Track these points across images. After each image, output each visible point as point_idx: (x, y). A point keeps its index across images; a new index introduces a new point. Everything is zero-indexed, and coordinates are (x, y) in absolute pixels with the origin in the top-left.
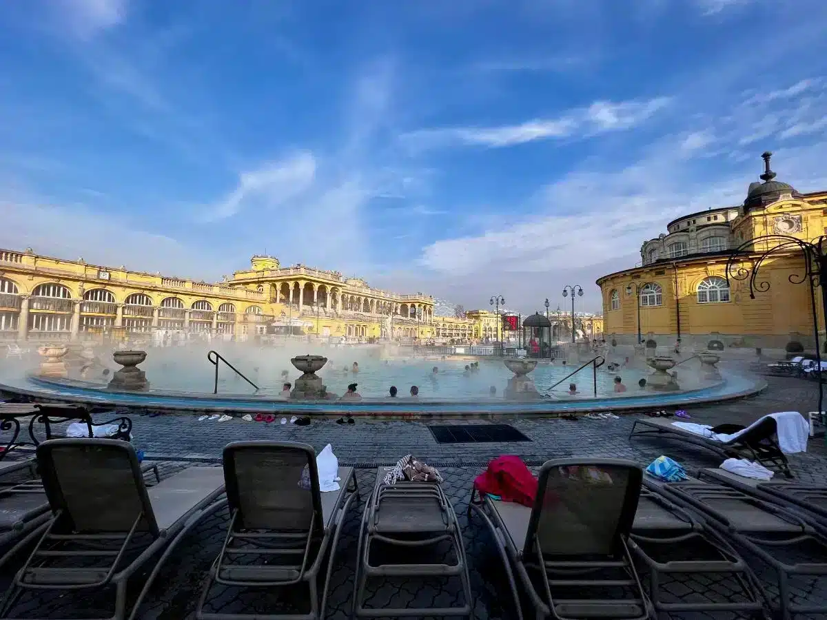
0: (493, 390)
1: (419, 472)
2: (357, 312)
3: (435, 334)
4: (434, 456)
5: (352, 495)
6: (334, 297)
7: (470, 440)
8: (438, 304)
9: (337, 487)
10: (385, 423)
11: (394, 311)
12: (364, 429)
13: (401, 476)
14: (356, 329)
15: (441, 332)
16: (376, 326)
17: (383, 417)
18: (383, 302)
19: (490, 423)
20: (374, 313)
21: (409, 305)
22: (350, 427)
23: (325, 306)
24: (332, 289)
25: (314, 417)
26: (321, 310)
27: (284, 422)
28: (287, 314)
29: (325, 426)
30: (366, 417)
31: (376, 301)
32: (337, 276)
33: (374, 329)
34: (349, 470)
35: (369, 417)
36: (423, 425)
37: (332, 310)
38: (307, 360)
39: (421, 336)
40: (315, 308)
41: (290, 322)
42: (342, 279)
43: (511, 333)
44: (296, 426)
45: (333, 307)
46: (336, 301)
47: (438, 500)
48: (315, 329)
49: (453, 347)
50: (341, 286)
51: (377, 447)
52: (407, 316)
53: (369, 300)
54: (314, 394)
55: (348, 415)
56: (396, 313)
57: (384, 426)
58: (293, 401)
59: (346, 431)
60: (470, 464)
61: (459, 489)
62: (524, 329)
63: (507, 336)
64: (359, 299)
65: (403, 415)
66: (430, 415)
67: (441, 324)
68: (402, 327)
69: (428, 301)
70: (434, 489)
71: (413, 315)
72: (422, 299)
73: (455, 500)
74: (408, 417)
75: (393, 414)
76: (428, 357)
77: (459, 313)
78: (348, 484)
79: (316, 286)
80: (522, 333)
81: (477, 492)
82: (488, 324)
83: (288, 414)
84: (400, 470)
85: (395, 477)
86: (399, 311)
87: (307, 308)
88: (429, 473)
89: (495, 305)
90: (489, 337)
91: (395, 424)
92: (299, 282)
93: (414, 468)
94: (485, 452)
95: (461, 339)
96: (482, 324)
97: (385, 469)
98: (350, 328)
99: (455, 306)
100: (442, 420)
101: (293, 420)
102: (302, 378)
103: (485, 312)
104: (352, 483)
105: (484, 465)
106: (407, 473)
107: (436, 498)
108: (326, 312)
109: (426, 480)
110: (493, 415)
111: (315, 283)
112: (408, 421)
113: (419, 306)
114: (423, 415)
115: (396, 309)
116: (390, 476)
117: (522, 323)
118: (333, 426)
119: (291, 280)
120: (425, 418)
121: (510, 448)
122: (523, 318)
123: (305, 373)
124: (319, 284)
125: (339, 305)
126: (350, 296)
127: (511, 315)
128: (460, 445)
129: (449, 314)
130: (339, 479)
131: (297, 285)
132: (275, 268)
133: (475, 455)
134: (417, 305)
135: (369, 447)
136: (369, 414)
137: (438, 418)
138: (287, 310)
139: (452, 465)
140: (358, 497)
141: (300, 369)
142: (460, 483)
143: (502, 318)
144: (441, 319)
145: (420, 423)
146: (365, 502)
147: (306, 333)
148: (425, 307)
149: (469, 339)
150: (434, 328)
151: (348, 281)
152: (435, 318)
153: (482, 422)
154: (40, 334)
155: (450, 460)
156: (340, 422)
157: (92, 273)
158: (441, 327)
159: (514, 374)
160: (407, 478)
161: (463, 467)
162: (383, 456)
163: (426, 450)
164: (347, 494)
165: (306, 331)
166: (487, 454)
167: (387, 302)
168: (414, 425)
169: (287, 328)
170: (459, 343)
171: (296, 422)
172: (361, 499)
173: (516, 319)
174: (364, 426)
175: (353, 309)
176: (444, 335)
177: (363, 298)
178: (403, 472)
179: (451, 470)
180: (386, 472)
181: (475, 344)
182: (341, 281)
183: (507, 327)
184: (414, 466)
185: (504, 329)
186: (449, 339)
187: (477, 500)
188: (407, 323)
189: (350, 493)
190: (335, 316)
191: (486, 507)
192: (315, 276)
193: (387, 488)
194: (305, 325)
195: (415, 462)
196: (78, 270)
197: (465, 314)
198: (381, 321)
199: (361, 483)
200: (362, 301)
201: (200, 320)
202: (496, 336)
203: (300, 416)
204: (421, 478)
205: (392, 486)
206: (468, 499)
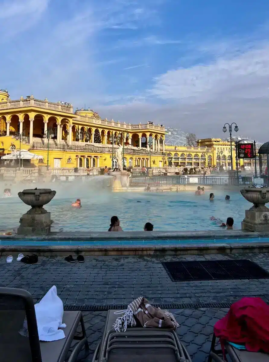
0: (230, 221)
1: (151, 316)
2: (88, 143)
3: (167, 163)
4: (169, 296)
5: (81, 342)
6: (64, 128)
7: (209, 278)
8: (170, 133)
9: (61, 335)
10: (116, 260)
11: (125, 141)
12: (94, 267)
13: (132, 323)
14: (87, 160)
15: (173, 162)
16: (108, 156)
17: (114, 253)
18: (114, 132)
19: (229, 259)
20: (105, 143)
21: (140, 135)
22: (79, 264)
23: (55, 138)
24: (62, 121)
25: (42, 254)
26: (51, 141)
27: (10, 260)
28: (17, 147)
29: (53, 264)
30: (97, 253)
31: (106, 131)
32: (67, 107)
33: (105, 160)
34: (75, 314)
35: (100, 253)
36: (156, 261)
37: (63, 142)
38: (34, 194)
39: (153, 165)
40: (46, 140)
41: (20, 155)
42: (72, 111)
43: (246, 161)
44: (23, 264)
45: (64, 138)
46: (66, 133)
47: (174, 351)
48: (45, 161)
49: (186, 176)
50: (71, 117)
51: (107, 286)
52: (138, 146)
53: (100, 130)
54: (42, 230)
55: (78, 251)
56: (127, 143)
57: (115, 263)
58: (20, 236)
59: (75, 269)
60: (207, 305)
61: (196, 334)
62: (260, 158)
63: (242, 164)
64: (90, 130)
65: (136, 250)
66: (163, 250)
67: (173, 153)
68: (134, 157)
69: (158, 130)
70: (170, 337)
71: (144, 145)
72: (153, 129)
73: (193, 348)
74: (140, 253)
75: (125, 250)
76: (161, 188)
77: (191, 141)
78: (75, 331)
79: (46, 118)
80: (258, 162)
81: (217, 339)
82: (222, 152)
83: (15, 252)
84: (131, 314)
85: (126, 324)
86: (130, 141)
87: (38, 140)
88: (163, 318)
89: (228, 133)
90: (223, 165)
91: (126, 260)
92: (29, 114)
93: (146, 312)
94: (224, 290)
95: (195, 169)
96: (216, 152)
97: (116, 312)
98: (81, 160)
99: (187, 135)
100: (177, 255)
101: (19, 259)
102: (29, 212)
103: (218, 140)
104: (80, 329)
105: (224, 306)
106: (139, 318)
107: (172, 349)
108: (56, 145)
109: (160, 326)
110: (231, 249)
111: (45, 115)
112: (141, 257)
113: (151, 135)
114: (156, 250)
115: (127, 139)
116: (120, 322)
117: (257, 151)
118: (62, 263)
119: (21, 112)
120: (158, 253)
121: (251, 286)
122: (258, 145)
123: (33, 207)
124: (49, 116)
125: (70, 137)
126: (80, 127)
127: (246, 142)
128: (197, 283)
129: (182, 143)
130: (64, 325)
131: (27, 118)
132: (5, 100)
133: (213, 295)
134: (148, 134)
135: (99, 286)
136: (100, 250)
137: (173, 253)
138: (17, 143)
139: (189, 306)
140: (86, 344)
141: (27, 203)
142: (198, 328)
143: (236, 146)
144: (173, 148)
145: (154, 260)
146: (94, 351)
147: (37, 165)
148: (156, 136)
149: (202, 168)
150: (166, 158)
151: (78, 113)
152: (167, 147)
153: (220, 257)
155: (186, 301)
156: (69, 259)
158: (173, 156)
159: (252, 205)
160: (139, 325)
161: (202, 309)
162: (114, 297)
163: (160, 288)
164: (75, 341)
165: (36, 163)
166: (226, 294)
167: (118, 132)
168: (148, 261)
169: (17, 161)
170: (192, 172)
171: (22, 260)
172: (90, 347)
173: (252, 146)
174: (94, 262)
175: (84, 140)
176: (177, 164)
177: (94, 129)
178: (134, 316)
179: (188, 312)
180: (116, 317)
181: (208, 174)
182: (72, 112)
183: (242, 155)
184: (146, 309)
185: (238, 157)
186: (182, 168)
187: (218, 347)
188: (138, 152)
189: (77, 341)
190: (66, 147)
191: (227, 356)
192: (46, 108)
193: (117, 337)
194: (36, 158)
195: (147, 306)
197: (198, 142)
198: (113, 152)
199: (89, 328)
200: (93, 132)
202: (231, 164)
203: (27, 253)
204: (156, 324)
205: (122, 334)
206: (207, 346)
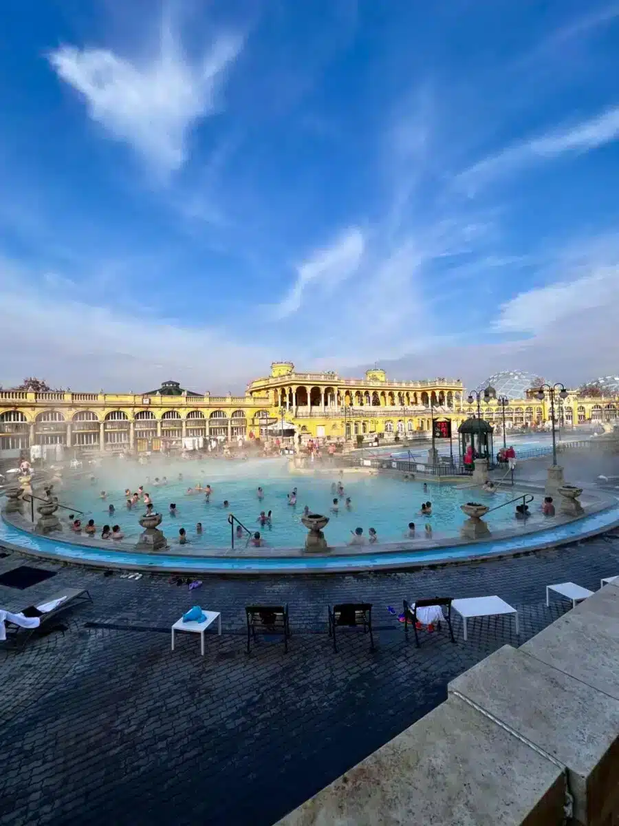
14: (356, 425)
18: (397, 392)
21: (430, 393)
24: (327, 389)
33: (377, 424)
50: (336, 385)
52: (427, 405)
53: (380, 392)
56: (415, 403)
64: (367, 394)
69: (454, 386)
72: (444, 386)
79: (308, 389)
86: (419, 401)
92: (292, 387)
108: (320, 412)
113: (441, 393)
119: (287, 385)
124: (311, 387)
134: (438, 392)
154: (112, 445)
157: (139, 400)
167: (402, 393)
177: (372, 392)
182: (336, 380)
192: (307, 379)
196: (130, 400)
200: (371, 395)
201: (218, 426)
